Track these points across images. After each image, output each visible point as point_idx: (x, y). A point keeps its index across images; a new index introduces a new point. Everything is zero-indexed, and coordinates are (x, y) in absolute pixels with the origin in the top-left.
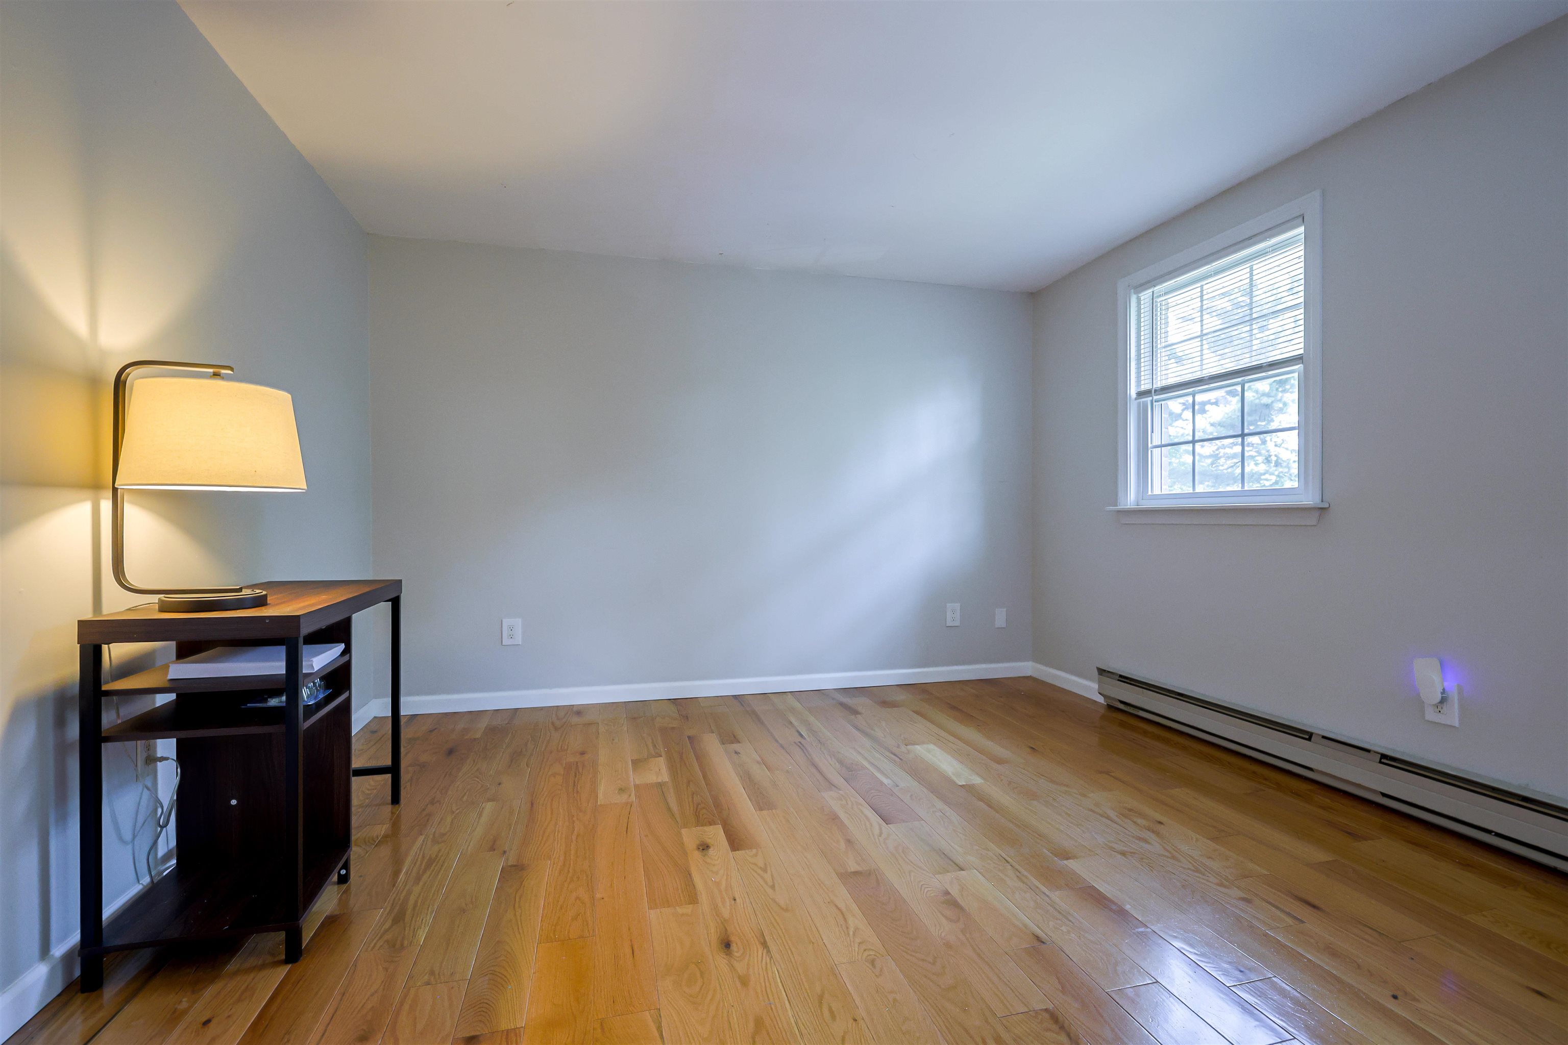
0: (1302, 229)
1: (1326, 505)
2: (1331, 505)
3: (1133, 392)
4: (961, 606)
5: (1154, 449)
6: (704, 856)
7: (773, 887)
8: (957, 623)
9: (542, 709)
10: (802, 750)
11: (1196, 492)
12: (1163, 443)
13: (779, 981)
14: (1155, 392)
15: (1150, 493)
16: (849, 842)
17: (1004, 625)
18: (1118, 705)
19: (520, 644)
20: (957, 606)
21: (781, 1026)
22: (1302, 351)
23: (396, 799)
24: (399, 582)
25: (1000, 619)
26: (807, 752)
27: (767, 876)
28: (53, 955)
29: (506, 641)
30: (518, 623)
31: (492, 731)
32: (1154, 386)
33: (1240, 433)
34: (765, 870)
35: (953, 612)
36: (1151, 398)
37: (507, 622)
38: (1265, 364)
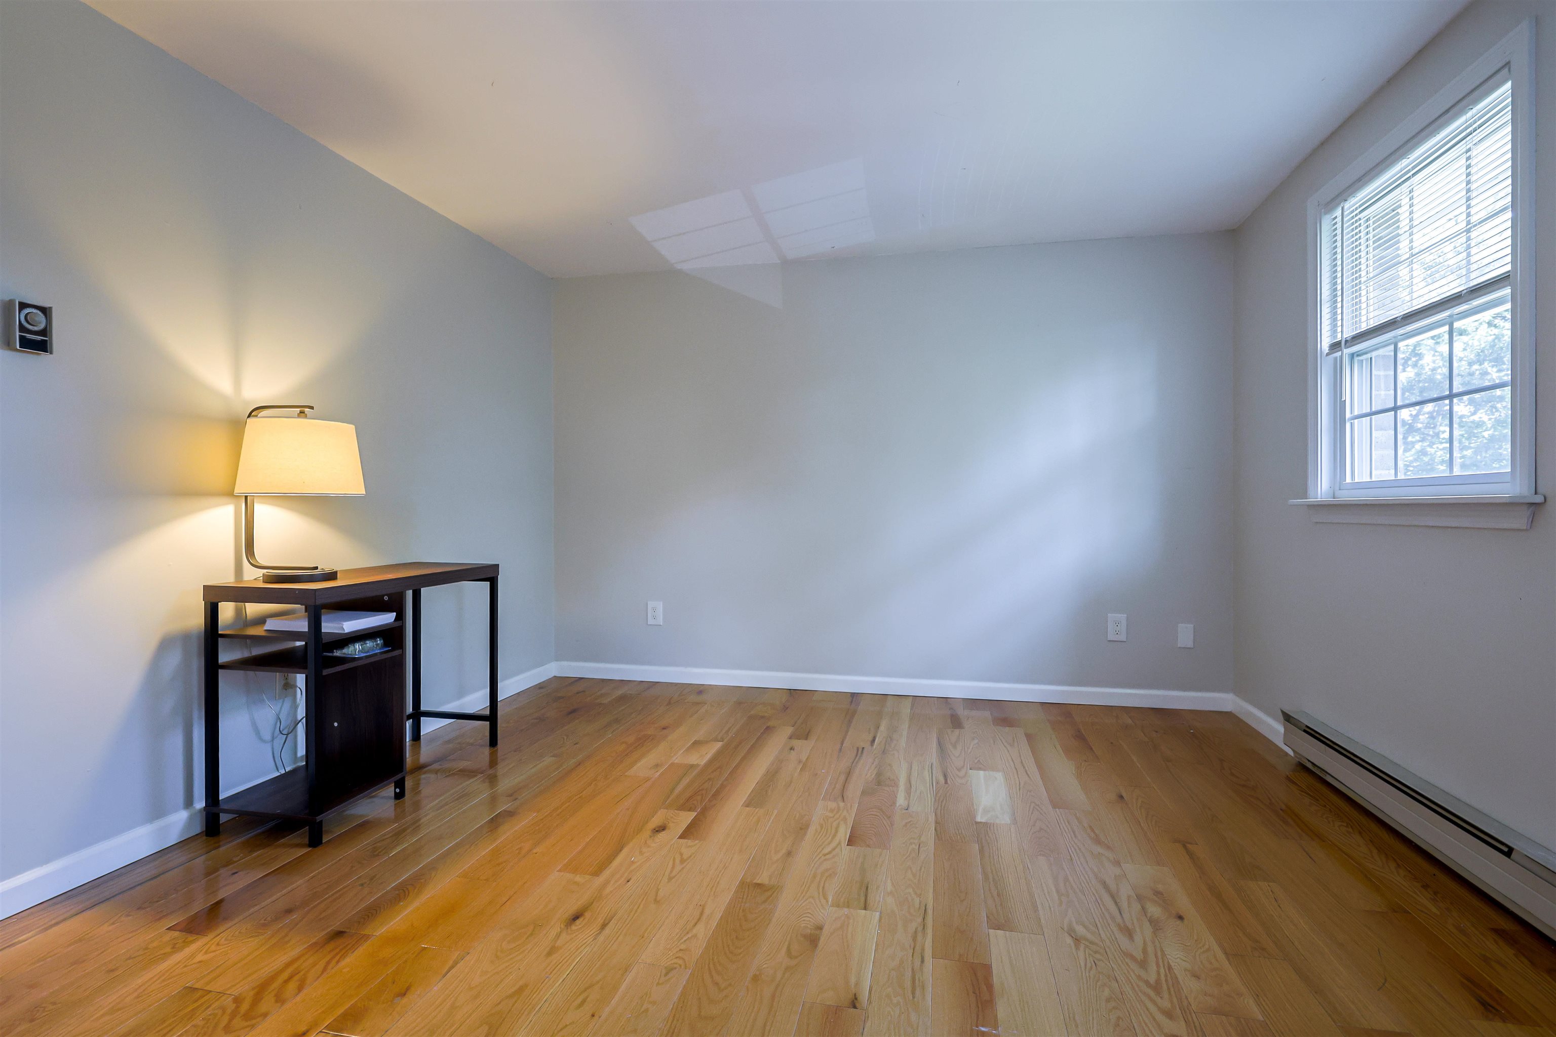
0: (1509, 85)
1: (1539, 499)
2: (1547, 500)
3: (1325, 343)
4: (1127, 618)
5: (1356, 421)
6: (651, 837)
7: (670, 879)
8: (1123, 637)
9: (676, 685)
10: (857, 755)
11: (1399, 478)
12: (1373, 410)
13: (577, 960)
14: (1345, 344)
15: (1348, 480)
16: (789, 854)
17: (1190, 644)
18: (1306, 763)
19: (661, 624)
20: (1122, 617)
21: (533, 997)
22: (1508, 268)
23: (493, 741)
24: (496, 567)
25: (1185, 635)
26: (859, 759)
27: (678, 867)
28: (194, 807)
29: (650, 621)
30: (660, 606)
31: (623, 699)
32: (1345, 336)
33: (1448, 393)
34: (682, 861)
35: (1117, 623)
36: (1340, 353)
37: (651, 604)
38: (1465, 291)
